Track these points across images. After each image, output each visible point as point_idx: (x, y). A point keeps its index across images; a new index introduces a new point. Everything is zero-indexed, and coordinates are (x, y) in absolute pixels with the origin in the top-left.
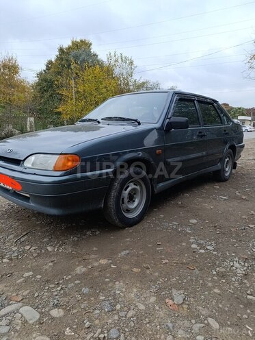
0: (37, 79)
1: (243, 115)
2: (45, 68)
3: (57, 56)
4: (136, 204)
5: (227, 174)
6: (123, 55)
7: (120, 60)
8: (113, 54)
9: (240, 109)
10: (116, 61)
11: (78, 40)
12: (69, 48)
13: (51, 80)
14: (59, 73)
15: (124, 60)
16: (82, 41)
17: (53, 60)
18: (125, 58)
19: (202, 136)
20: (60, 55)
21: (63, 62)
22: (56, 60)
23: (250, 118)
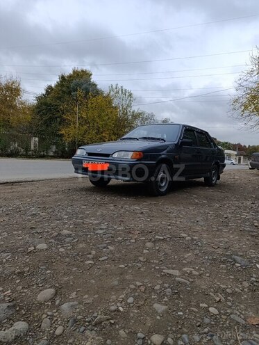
0: (36, 102)
1: (229, 149)
2: (44, 92)
3: (58, 82)
4: (164, 184)
5: (214, 182)
6: (124, 88)
7: (120, 92)
8: (114, 87)
9: (226, 143)
10: (117, 92)
11: (79, 70)
12: (70, 76)
13: (51, 104)
14: (59, 98)
15: (124, 92)
16: (82, 71)
17: (53, 86)
18: (125, 90)
19: (198, 153)
20: (61, 81)
21: (64, 89)
22: (56, 86)
23: (236, 153)
